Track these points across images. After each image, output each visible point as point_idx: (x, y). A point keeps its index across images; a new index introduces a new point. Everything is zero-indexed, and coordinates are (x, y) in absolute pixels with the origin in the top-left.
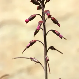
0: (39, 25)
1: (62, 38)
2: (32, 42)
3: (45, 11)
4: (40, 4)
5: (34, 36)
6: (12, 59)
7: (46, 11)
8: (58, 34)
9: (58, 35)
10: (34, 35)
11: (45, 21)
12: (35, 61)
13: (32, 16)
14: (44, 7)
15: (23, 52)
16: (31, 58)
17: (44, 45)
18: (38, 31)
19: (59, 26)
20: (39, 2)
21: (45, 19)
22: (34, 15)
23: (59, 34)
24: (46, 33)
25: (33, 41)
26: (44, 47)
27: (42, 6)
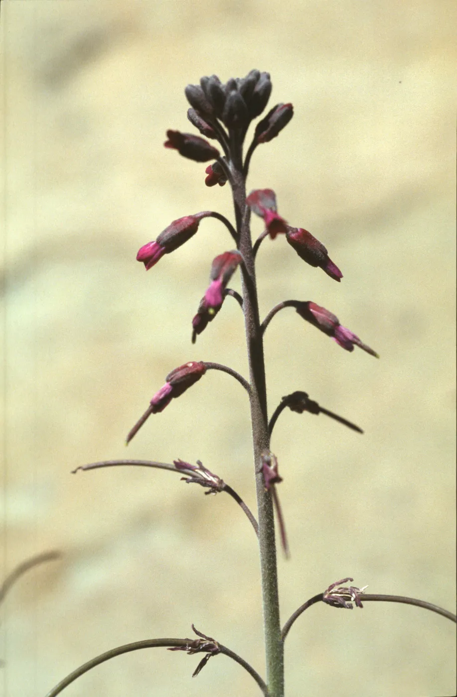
0: (216, 279)
1: (350, 349)
2: (180, 374)
3: (248, 191)
4: (222, 154)
5: (194, 340)
6: (74, 472)
7: (256, 195)
8: (329, 325)
9: (331, 328)
10: (190, 330)
11: (253, 252)
12: (204, 483)
13: (175, 223)
14: (243, 171)
15: (131, 436)
16: (180, 467)
17: (253, 387)
18: (211, 311)
19: (336, 275)
20: (215, 144)
21: (254, 242)
22: (191, 221)
23: (337, 324)
24: (262, 319)
25: (185, 367)
26: (252, 402)
27: (231, 167)
